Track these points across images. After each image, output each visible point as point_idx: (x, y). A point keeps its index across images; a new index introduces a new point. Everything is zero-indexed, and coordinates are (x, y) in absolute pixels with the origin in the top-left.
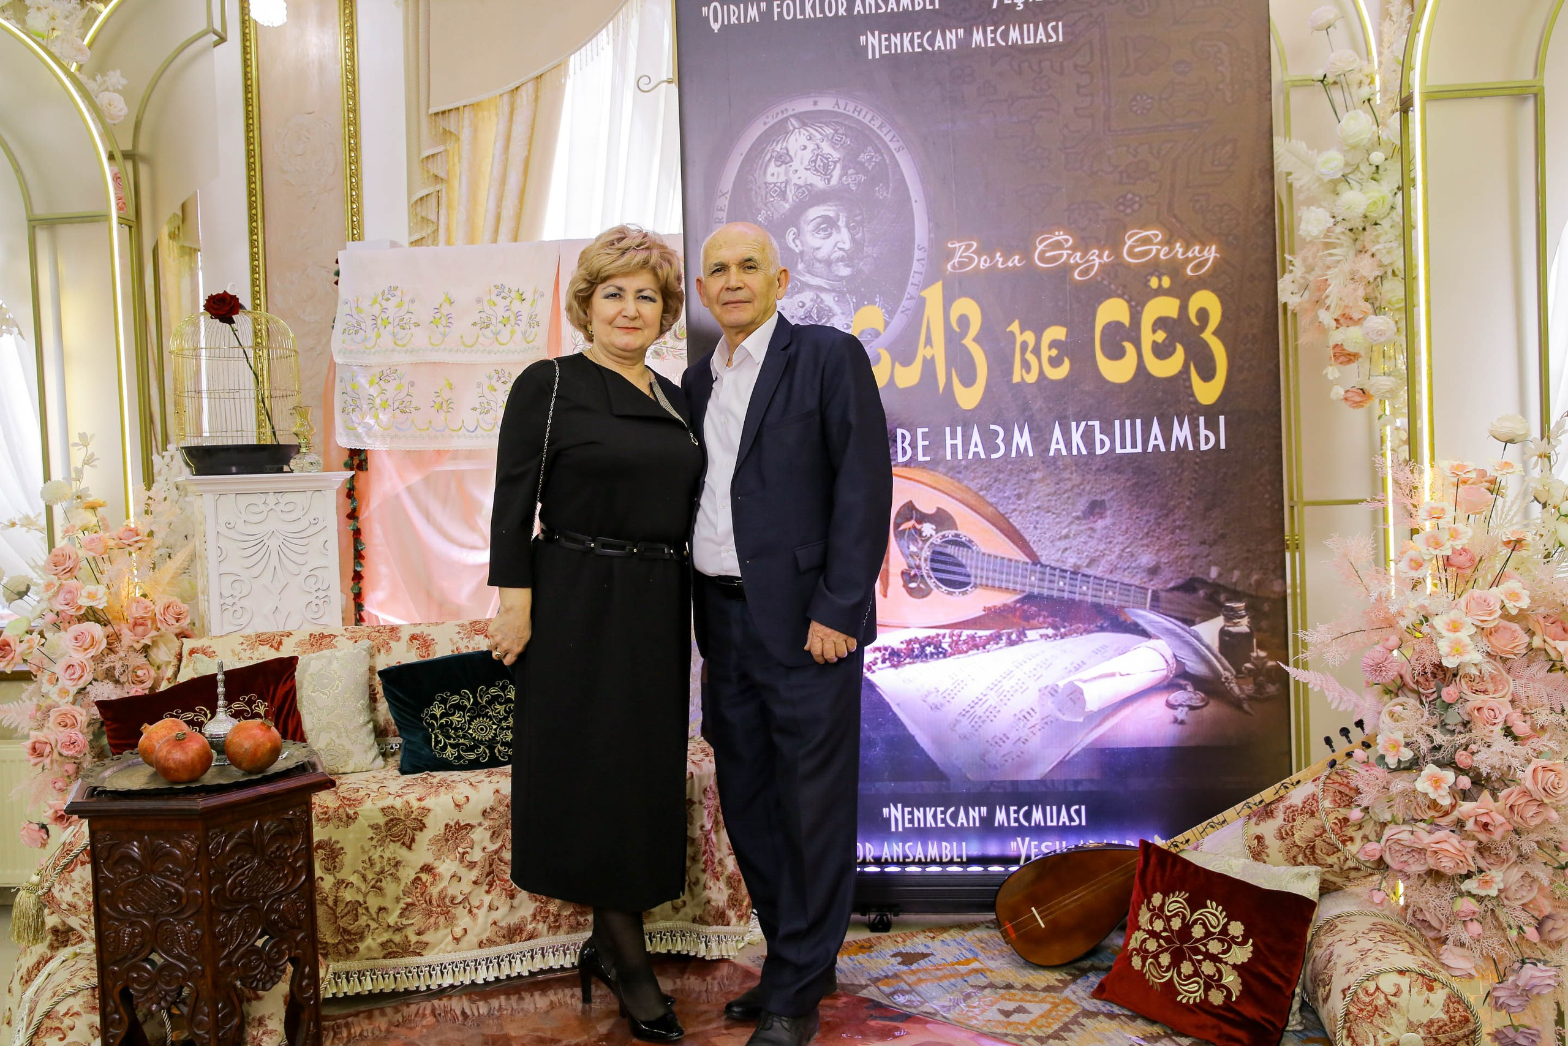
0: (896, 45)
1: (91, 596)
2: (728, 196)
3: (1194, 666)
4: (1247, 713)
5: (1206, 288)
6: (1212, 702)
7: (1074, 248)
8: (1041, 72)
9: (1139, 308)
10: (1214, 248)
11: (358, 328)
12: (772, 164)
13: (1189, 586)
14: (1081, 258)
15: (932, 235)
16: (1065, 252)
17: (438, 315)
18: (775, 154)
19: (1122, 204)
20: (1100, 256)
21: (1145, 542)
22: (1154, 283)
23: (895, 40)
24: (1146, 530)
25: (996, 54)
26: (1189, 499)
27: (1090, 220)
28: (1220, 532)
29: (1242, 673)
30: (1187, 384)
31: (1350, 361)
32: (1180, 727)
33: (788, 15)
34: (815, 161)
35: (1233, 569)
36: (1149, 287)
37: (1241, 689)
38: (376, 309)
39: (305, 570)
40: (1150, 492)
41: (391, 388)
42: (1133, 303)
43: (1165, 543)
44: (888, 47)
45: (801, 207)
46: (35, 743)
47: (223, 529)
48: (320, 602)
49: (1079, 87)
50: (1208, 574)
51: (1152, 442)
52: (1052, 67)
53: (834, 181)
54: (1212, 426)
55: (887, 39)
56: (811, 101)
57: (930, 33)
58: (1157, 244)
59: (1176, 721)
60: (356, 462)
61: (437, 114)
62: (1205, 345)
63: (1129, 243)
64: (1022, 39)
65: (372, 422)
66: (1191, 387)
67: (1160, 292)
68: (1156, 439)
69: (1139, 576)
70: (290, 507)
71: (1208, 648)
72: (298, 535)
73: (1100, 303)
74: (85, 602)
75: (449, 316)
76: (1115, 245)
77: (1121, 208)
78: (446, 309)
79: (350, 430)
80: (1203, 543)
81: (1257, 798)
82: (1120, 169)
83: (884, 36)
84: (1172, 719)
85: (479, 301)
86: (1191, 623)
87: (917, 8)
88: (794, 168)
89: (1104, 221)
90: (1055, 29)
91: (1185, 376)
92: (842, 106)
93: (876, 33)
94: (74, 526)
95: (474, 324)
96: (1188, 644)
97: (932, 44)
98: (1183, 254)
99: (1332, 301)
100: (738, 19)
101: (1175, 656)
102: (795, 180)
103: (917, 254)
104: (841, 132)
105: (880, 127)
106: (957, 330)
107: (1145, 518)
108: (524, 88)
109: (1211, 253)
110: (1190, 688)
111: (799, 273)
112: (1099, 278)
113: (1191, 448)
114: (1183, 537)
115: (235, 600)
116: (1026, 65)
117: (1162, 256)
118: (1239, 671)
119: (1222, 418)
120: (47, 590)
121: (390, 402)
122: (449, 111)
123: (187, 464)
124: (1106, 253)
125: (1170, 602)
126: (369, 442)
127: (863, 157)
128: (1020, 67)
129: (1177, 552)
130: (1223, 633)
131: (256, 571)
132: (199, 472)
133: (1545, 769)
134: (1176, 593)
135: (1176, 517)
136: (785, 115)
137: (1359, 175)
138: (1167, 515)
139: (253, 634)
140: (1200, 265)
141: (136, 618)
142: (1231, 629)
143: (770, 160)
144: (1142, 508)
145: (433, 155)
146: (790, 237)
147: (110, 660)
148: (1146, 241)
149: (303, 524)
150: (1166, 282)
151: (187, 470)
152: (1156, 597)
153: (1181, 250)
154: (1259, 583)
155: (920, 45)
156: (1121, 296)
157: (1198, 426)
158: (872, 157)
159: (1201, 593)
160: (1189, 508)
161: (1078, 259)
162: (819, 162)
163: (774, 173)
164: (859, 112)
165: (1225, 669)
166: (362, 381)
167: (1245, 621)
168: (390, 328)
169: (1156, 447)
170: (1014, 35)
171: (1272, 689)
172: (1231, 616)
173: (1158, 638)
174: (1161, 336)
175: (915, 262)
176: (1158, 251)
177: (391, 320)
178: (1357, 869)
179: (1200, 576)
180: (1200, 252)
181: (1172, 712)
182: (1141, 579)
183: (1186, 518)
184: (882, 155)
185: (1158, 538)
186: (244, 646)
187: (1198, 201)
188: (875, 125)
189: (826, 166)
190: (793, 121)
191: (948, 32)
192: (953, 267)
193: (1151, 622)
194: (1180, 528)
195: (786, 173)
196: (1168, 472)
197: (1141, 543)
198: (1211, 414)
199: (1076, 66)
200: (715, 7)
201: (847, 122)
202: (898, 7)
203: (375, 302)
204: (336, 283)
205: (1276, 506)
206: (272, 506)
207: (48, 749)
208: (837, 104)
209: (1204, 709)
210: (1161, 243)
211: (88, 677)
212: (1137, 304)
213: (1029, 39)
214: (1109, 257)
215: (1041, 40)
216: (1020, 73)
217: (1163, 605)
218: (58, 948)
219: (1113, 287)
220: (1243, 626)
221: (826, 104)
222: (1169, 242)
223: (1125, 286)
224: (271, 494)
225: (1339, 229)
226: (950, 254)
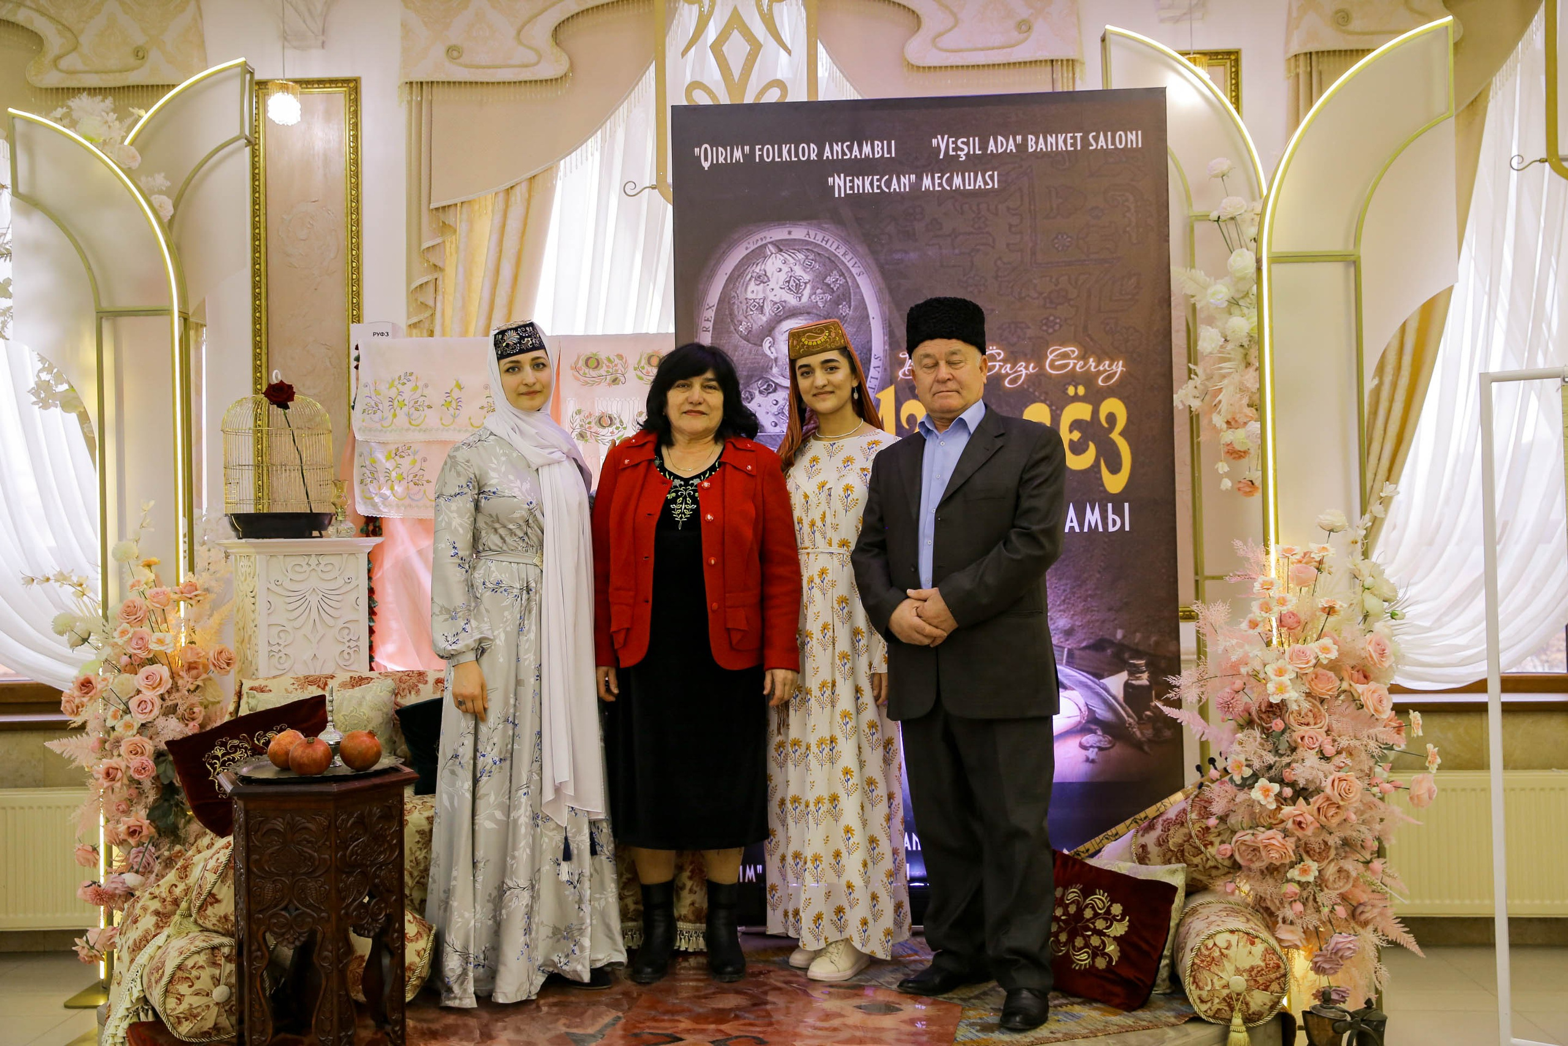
0: (858, 186)
1: (160, 641)
2: (714, 308)
3: (1102, 713)
4: (1146, 753)
5: (1114, 397)
6: (1118, 744)
7: (1005, 361)
8: (979, 213)
9: (1058, 412)
10: (1121, 363)
11: (376, 408)
12: (753, 282)
13: (1099, 646)
14: (1011, 369)
15: (887, 347)
16: (997, 364)
17: (449, 399)
18: (755, 274)
19: (1046, 324)
20: (1027, 368)
21: (1062, 608)
22: (1071, 391)
23: (858, 182)
24: (1063, 598)
25: (942, 197)
26: (1099, 572)
27: (1019, 337)
28: (1125, 600)
29: (1143, 719)
30: (1098, 476)
31: (1240, 457)
32: (1091, 765)
33: (768, 157)
34: (788, 282)
35: (1135, 632)
36: (1067, 394)
37: (1142, 733)
38: (393, 393)
39: (340, 624)
40: (1067, 565)
41: (406, 463)
42: (1054, 408)
43: (1078, 610)
44: (852, 188)
45: (777, 320)
46: (108, 769)
47: (273, 587)
48: (351, 651)
49: (1011, 226)
50: (1115, 636)
51: (1068, 525)
52: (988, 210)
53: (805, 299)
54: (1118, 511)
55: (851, 181)
56: (786, 230)
57: (887, 177)
58: (1074, 359)
59: (1087, 760)
60: (371, 528)
61: (437, 209)
62: (1113, 443)
63: (1051, 357)
64: (964, 185)
65: (388, 493)
66: (1101, 478)
67: (1076, 398)
68: (1072, 521)
69: (1057, 637)
70: (329, 567)
71: (1114, 698)
72: (333, 592)
73: (1026, 407)
74: (154, 646)
75: (458, 400)
76: (1039, 357)
77: (1045, 328)
78: (456, 394)
79: (368, 499)
80: (1110, 610)
81: (1142, 815)
82: (1045, 295)
83: (848, 179)
84: (1085, 758)
85: (487, 387)
86: (1099, 676)
87: (877, 156)
88: (771, 286)
89: (1030, 338)
90: (992, 177)
91: (1096, 470)
92: (812, 237)
93: (842, 175)
94: (139, 582)
95: (482, 408)
96: (1098, 694)
97: (889, 187)
98: (1095, 368)
99: (1223, 407)
100: (726, 159)
101: (1087, 705)
102: (771, 297)
103: (874, 362)
104: (811, 257)
105: (844, 254)
106: (907, 427)
107: (1062, 588)
108: (518, 188)
109: (1119, 367)
110: (1099, 732)
111: (773, 376)
112: (1025, 386)
113: (1101, 529)
114: (1094, 604)
115: (281, 648)
116: (967, 206)
117: (1078, 369)
118: (1140, 718)
119: (1126, 505)
120: (122, 637)
121: (405, 475)
122: (449, 206)
123: (235, 529)
124: (1032, 365)
125: (1082, 658)
126: (385, 510)
127: (829, 280)
128: (961, 208)
129: (1089, 617)
130: (1127, 685)
131: (298, 624)
132: (246, 535)
133: (1340, 780)
134: (1087, 651)
135: (1088, 587)
136: (764, 242)
137: (1248, 301)
138: (1080, 586)
139: (301, 677)
140: (1109, 377)
141: (190, 663)
142: (1134, 682)
143: (750, 279)
144: (1060, 579)
145: (433, 246)
146: (766, 344)
147: (176, 698)
148: (1065, 356)
149: (340, 582)
150: (1081, 391)
151: (233, 534)
152: (1071, 654)
153: (1093, 364)
154: (1157, 643)
155: (879, 187)
156: (1042, 402)
157: (1107, 511)
158: (837, 280)
159: (1109, 651)
160: (1098, 579)
161: (1008, 369)
162: (792, 282)
163: (754, 291)
164: (827, 242)
165: (1129, 716)
166: (380, 456)
167: (1145, 676)
168: (405, 409)
169: (1072, 528)
170: (957, 181)
171: (1167, 733)
172: (1134, 671)
173: (1073, 689)
174: (1076, 436)
175: (872, 369)
176: (1075, 364)
177: (406, 402)
178: (1216, 868)
179: (1107, 637)
180: (1109, 366)
181: (1084, 752)
182: (1059, 639)
183: (1096, 588)
184: (845, 278)
185: (1073, 605)
186: (295, 686)
187: (1108, 324)
188: (840, 253)
189: (798, 286)
190: (770, 246)
191: (902, 177)
192: (904, 374)
193: (1067, 676)
194: (1091, 596)
195: (764, 291)
196: (1082, 549)
197: (1059, 608)
198: (1117, 501)
199: (1008, 209)
200: (706, 149)
201: (815, 250)
202: (861, 155)
203: (391, 385)
204: (357, 367)
205: (1172, 580)
206: (313, 566)
207: (119, 774)
208: (808, 234)
209: (1111, 750)
210: (1078, 358)
211: (156, 711)
212: (1057, 409)
213: (970, 185)
214: (1033, 369)
215: (980, 186)
216: (962, 214)
217: (1078, 661)
218: (162, 927)
219: (1037, 393)
220: (1144, 680)
221: (799, 233)
222: (1084, 357)
223: (1046, 393)
224: (313, 556)
225: (1230, 346)
226: (902, 363)
